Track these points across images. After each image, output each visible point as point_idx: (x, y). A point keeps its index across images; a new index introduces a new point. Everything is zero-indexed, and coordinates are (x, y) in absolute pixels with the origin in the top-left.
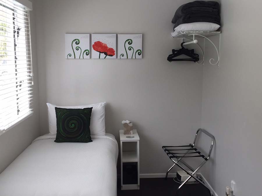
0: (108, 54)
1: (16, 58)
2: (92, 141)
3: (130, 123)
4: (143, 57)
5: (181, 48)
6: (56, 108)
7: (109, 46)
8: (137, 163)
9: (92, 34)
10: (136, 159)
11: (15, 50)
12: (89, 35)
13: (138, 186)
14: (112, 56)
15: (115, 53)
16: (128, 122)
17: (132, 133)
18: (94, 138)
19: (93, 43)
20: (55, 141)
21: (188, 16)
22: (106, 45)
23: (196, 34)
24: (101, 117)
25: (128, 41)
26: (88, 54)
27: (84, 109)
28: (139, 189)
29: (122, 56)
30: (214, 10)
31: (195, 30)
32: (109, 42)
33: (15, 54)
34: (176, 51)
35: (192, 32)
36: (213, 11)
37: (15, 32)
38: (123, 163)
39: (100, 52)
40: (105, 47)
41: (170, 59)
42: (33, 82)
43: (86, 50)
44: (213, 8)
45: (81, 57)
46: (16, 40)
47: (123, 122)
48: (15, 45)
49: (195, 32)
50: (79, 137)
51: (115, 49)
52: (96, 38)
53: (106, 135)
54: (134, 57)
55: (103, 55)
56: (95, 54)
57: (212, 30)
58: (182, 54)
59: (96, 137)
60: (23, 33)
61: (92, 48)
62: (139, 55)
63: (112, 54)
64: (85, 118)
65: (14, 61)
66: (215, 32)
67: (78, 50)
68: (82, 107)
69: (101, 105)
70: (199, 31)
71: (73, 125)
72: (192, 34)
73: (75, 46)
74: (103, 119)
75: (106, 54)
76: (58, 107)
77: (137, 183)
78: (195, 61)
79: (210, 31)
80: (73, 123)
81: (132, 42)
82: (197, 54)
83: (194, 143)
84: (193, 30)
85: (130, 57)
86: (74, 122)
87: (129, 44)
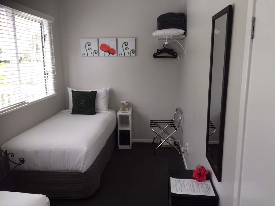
0: (111, 53)
1: (43, 56)
2: (96, 114)
3: (126, 103)
4: (136, 55)
5: (164, 48)
6: (72, 91)
7: (112, 47)
8: (129, 130)
9: (99, 39)
10: (129, 128)
11: (43, 50)
12: (97, 39)
13: (130, 147)
14: (114, 54)
15: (116, 52)
16: (125, 102)
17: (127, 110)
18: (98, 112)
19: (100, 45)
20: (71, 113)
21: (162, 24)
22: (109, 46)
23: (168, 38)
24: (104, 98)
25: (125, 43)
26: (97, 53)
27: (91, 92)
28: (131, 149)
29: (121, 54)
30: (182, 19)
31: (166, 34)
32: (112, 44)
33: (43, 53)
34: (160, 50)
35: (164, 36)
36: (180, 20)
37: (42, 38)
38: (120, 130)
39: (105, 52)
40: (109, 48)
41: (155, 56)
42: (55, 73)
43: (95, 50)
44: (181, 18)
45: (92, 55)
46: (44, 44)
47: (122, 102)
48: (43, 47)
49: (166, 36)
50: (87, 111)
51: (116, 50)
52: (102, 42)
53: (107, 110)
54: (129, 55)
55: (107, 54)
56: (102, 53)
57: (178, 34)
58: (164, 52)
59: (100, 111)
60: (47, 38)
61: (100, 49)
62: (133, 53)
63: (114, 53)
64: (91, 98)
65: (43, 58)
66: (181, 36)
67: (89, 50)
68: (90, 91)
69: (104, 90)
70: (169, 35)
71: (83, 102)
72: (165, 38)
73: (87, 47)
74: (105, 100)
75: (110, 53)
76: (74, 90)
77: (129, 145)
78: (174, 58)
79: (178, 35)
80: (82, 101)
81: (128, 44)
82: (176, 53)
83: (174, 118)
84: (165, 34)
85: (126, 55)
86: (84, 100)
87: (126, 45)
